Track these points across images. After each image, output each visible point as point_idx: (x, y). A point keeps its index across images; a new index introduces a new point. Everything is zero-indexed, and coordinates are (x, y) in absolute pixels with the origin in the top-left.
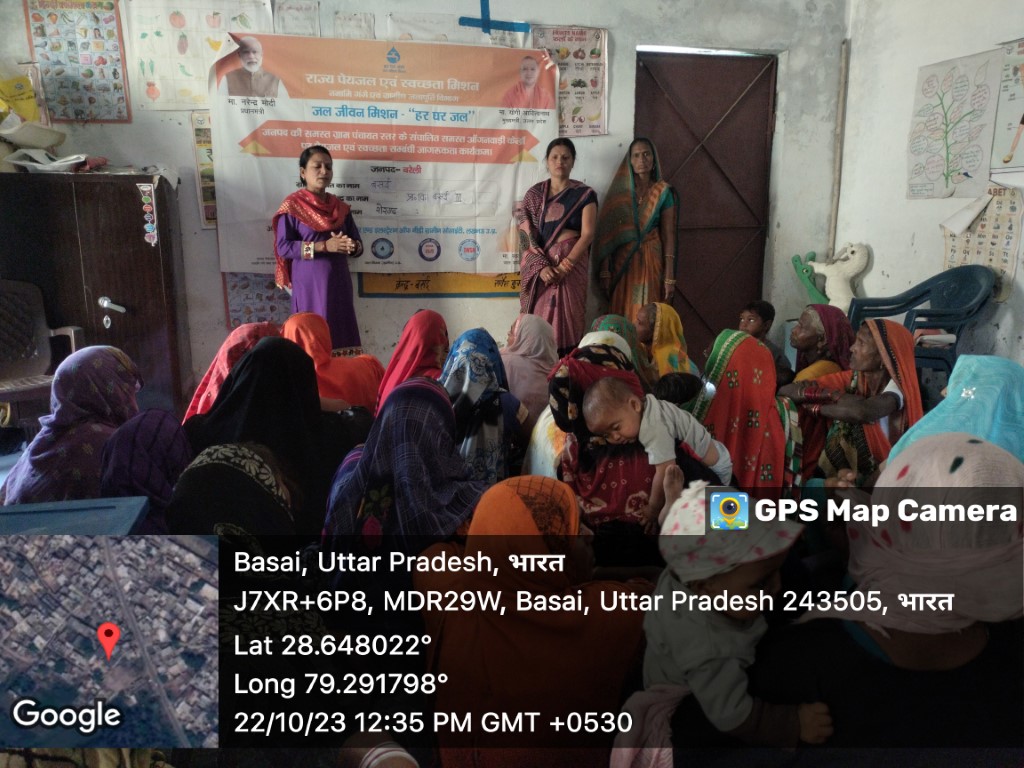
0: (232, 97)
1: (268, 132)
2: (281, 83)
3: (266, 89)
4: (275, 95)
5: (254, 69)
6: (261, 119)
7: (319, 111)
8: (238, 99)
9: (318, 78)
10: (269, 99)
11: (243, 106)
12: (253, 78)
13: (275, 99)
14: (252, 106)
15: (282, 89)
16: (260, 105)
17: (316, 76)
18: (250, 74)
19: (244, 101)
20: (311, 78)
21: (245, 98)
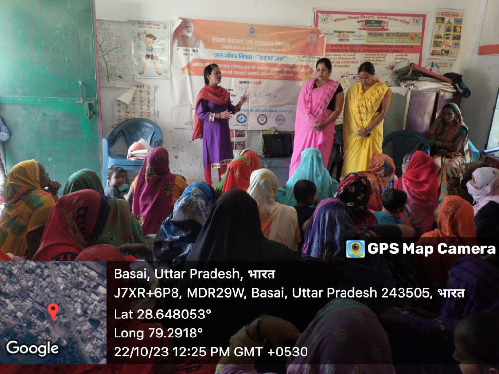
0: (179, 48)
1: (193, 64)
2: (201, 41)
3: (194, 44)
4: (198, 47)
5: (190, 35)
6: (191, 58)
7: (218, 55)
8: (182, 49)
9: (218, 40)
10: (195, 49)
11: (183, 52)
12: (189, 39)
13: (198, 49)
14: (188, 52)
15: (201, 44)
16: (191, 52)
17: (217, 39)
18: (187, 37)
19: (184, 50)
20: (215, 40)
21: (185, 48)
